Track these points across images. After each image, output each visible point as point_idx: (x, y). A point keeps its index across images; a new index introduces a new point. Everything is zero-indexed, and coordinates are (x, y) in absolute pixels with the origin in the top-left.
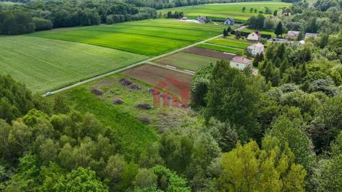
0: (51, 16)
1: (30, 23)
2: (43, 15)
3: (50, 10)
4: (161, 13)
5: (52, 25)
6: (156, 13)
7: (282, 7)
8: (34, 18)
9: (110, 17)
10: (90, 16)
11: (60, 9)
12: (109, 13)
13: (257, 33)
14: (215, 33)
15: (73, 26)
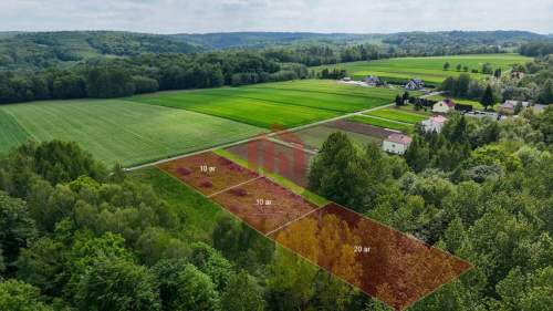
0: (158, 74)
1: (129, 83)
2: (148, 72)
3: (158, 66)
4: (313, 72)
5: (157, 85)
6: (306, 72)
7: (513, 63)
8: (135, 78)
9: (237, 76)
10: (210, 75)
11: (171, 65)
12: (237, 71)
13: (447, 102)
14: (382, 101)
15: (186, 88)
